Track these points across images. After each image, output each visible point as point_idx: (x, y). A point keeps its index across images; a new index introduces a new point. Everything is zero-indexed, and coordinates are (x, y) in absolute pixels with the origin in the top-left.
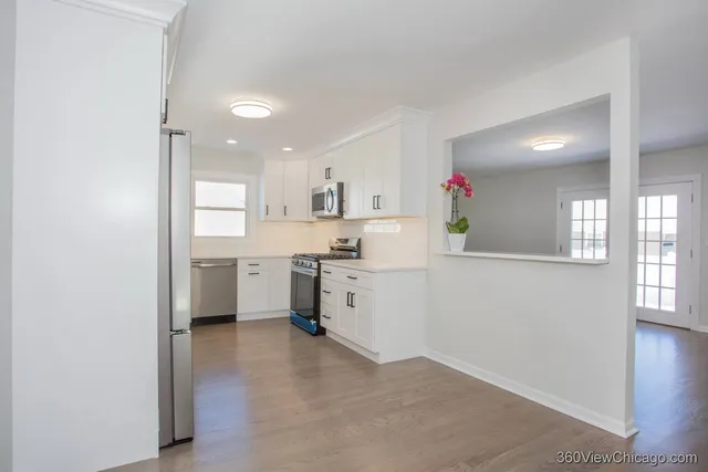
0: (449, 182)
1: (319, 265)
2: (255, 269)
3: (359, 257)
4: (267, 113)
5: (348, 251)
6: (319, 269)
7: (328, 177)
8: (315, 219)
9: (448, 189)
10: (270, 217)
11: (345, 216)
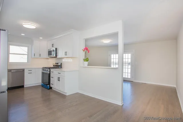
0: (84, 49)
1: (50, 70)
2: (30, 72)
3: (61, 68)
4: (35, 27)
5: (58, 66)
7: (53, 46)
8: (49, 58)
10: (35, 57)
11: (57, 57)
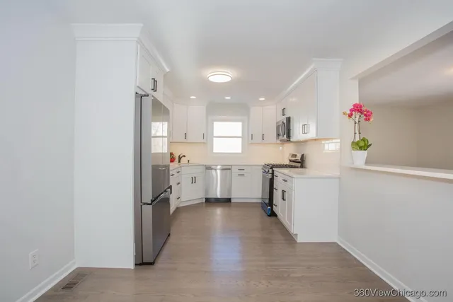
0: (351, 110)
1: (273, 171)
2: (242, 172)
3: (302, 167)
4: (229, 79)
6: (273, 174)
7: (284, 115)
8: (279, 142)
9: (350, 116)
10: (253, 142)
11: (291, 140)
